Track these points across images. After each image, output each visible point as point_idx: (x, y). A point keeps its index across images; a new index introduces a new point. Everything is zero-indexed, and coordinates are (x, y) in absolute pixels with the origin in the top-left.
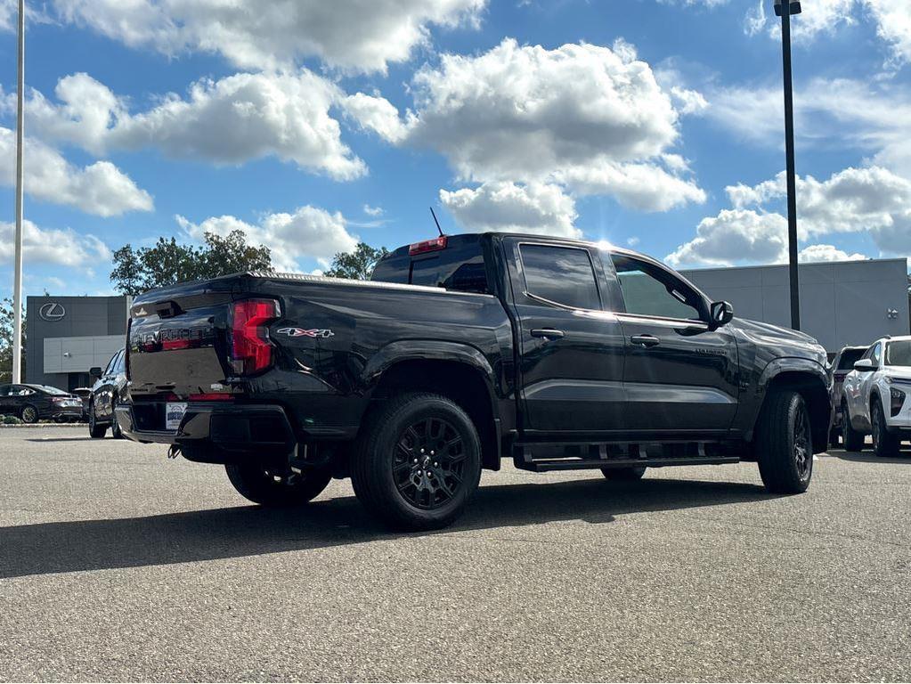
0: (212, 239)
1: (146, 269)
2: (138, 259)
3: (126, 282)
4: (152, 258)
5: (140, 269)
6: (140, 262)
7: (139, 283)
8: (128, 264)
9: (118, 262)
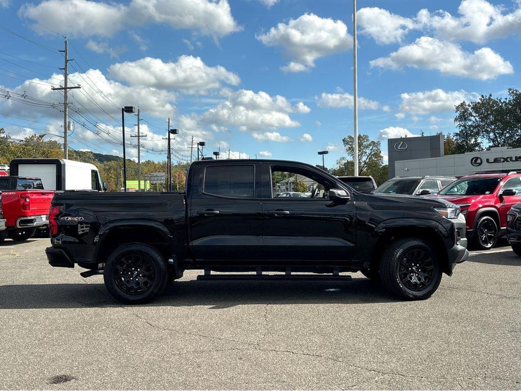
0: (513, 93)
1: (474, 115)
2: (470, 109)
3: (463, 123)
4: (476, 108)
5: (471, 115)
6: (471, 111)
7: (470, 123)
8: (464, 112)
9: (458, 112)
